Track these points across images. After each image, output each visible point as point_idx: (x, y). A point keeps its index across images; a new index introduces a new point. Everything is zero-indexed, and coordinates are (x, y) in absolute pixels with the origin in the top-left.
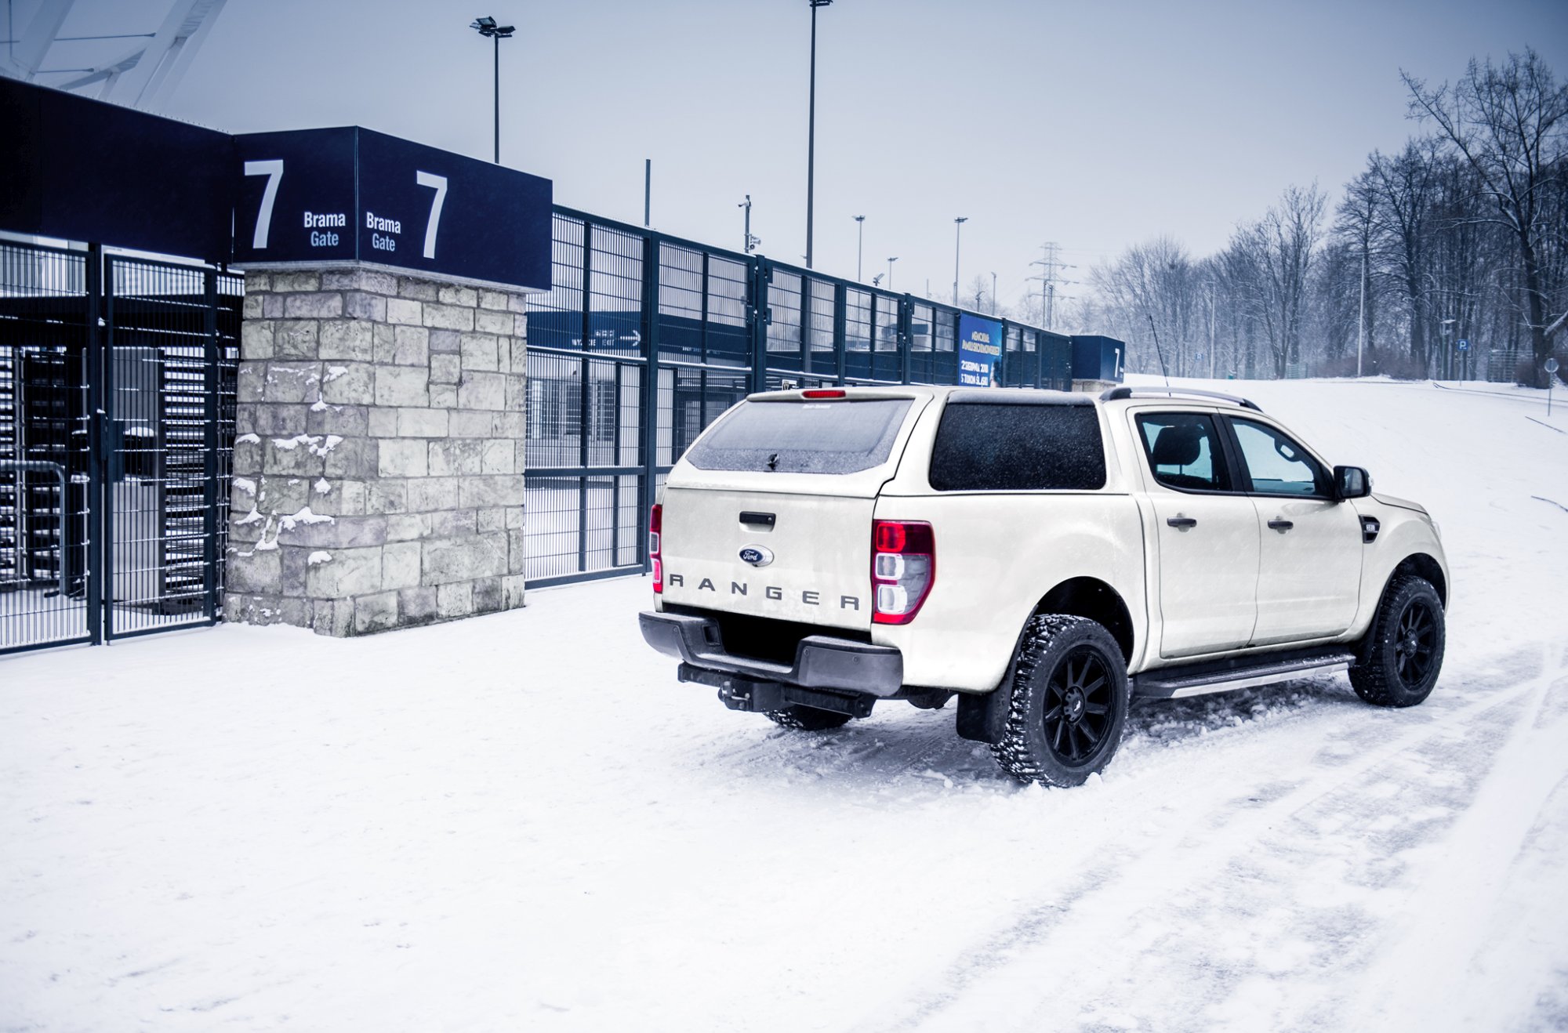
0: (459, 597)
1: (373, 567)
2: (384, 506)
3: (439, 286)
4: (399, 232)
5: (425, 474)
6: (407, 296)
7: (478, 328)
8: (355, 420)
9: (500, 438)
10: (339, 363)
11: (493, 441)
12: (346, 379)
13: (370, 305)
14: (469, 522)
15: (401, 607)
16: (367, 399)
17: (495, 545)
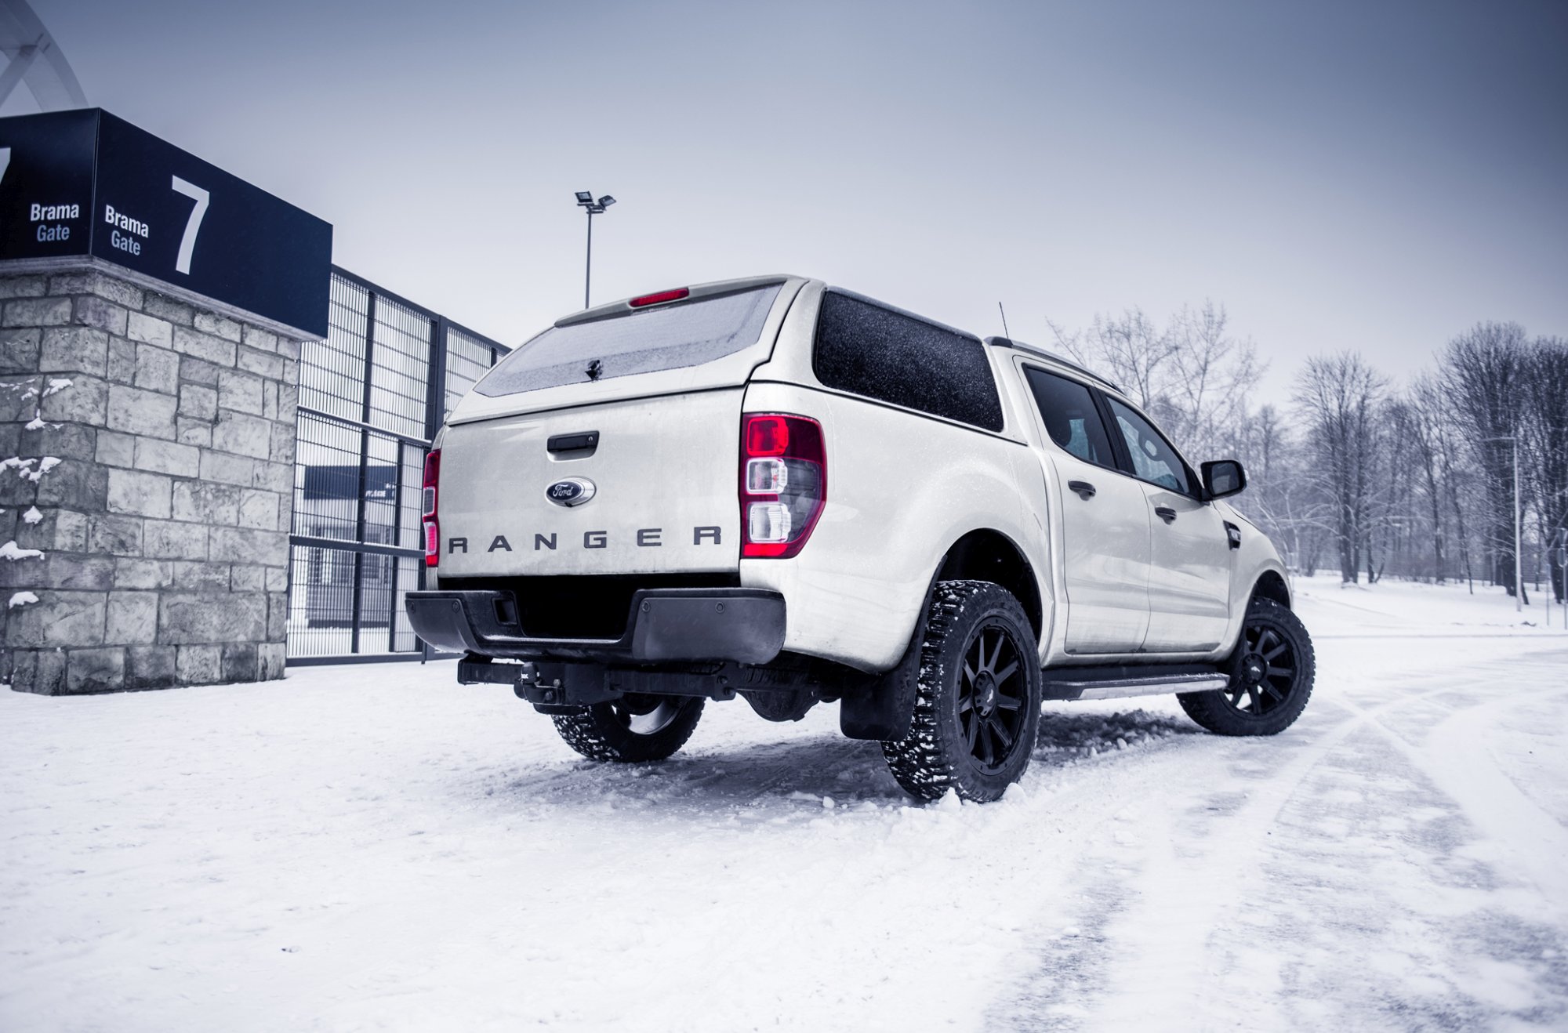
0: (204, 662)
1: (94, 614)
2: (112, 546)
3: (195, 310)
4: (146, 235)
5: (168, 516)
6: (155, 313)
7: (240, 365)
8: (79, 440)
9: (263, 490)
10: (63, 376)
11: (254, 491)
12: (69, 393)
13: (105, 312)
14: (221, 577)
15: (129, 665)
16: (96, 419)
17: (252, 607)
